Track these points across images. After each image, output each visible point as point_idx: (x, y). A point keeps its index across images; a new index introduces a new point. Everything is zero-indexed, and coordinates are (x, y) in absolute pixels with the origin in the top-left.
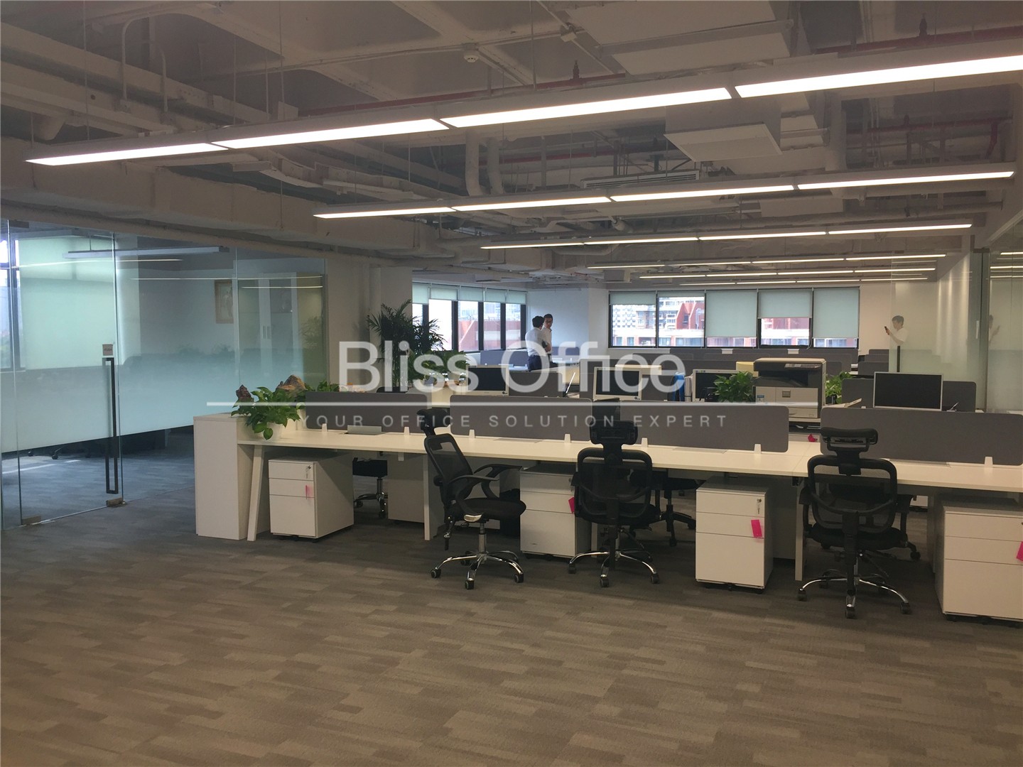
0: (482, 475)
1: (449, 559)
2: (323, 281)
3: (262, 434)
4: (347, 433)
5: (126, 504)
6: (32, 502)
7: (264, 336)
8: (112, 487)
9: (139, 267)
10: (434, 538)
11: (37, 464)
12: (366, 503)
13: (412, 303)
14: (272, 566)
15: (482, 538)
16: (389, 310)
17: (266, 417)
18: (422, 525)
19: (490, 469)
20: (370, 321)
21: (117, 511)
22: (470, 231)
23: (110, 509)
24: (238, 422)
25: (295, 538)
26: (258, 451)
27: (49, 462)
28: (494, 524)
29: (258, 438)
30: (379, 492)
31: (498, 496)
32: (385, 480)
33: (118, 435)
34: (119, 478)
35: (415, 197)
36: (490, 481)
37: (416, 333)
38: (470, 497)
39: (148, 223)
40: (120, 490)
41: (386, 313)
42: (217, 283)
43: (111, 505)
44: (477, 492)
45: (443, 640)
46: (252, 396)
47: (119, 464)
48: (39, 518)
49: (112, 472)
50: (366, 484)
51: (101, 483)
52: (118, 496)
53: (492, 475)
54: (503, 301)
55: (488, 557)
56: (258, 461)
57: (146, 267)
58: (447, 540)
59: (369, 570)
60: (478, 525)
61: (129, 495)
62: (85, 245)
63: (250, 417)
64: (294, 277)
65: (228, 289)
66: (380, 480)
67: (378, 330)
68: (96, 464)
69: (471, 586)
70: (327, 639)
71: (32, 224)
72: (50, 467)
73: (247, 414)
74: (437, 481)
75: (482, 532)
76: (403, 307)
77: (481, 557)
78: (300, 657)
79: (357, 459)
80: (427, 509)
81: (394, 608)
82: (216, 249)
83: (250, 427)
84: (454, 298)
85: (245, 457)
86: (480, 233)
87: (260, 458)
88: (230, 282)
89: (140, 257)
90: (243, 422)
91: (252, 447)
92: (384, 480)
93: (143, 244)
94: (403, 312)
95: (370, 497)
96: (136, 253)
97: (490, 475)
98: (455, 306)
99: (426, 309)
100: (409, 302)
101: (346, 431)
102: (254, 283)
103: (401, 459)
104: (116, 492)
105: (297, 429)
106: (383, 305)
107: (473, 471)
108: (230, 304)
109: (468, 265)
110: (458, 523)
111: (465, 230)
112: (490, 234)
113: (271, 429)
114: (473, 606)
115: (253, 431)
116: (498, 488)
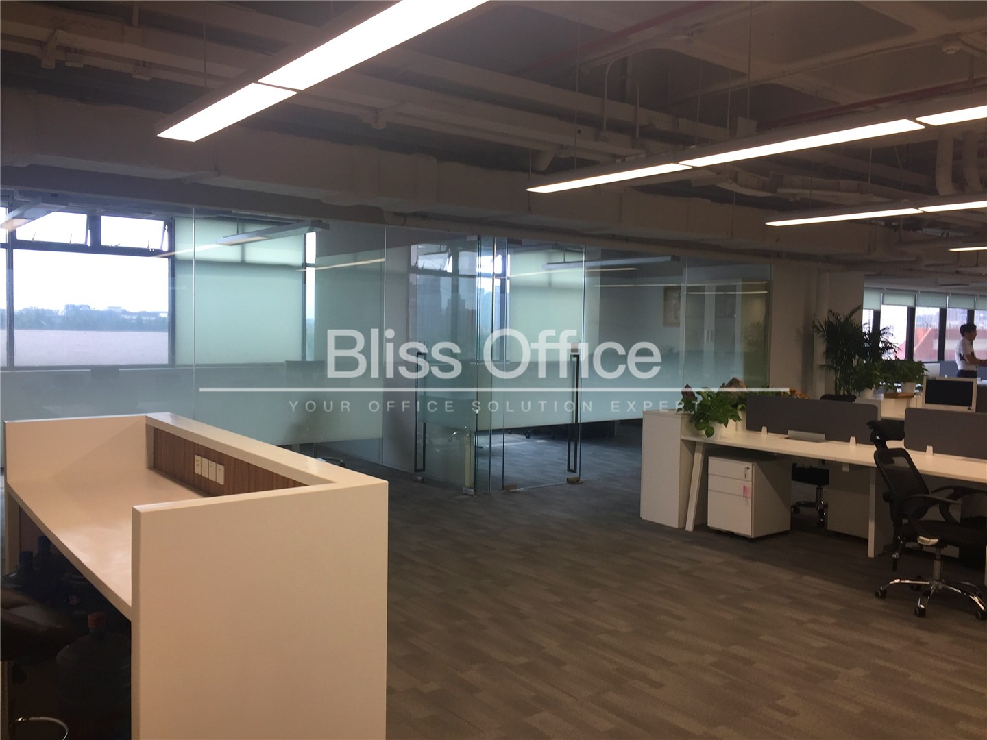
0: (941, 497)
1: (897, 581)
2: (768, 287)
3: (704, 432)
4: (787, 438)
5: (582, 483)
6: (511, 473)
7: (708, 340)
8: (572, 467)
9: (601, 276)
10: (878, 556)
11: (515, 441)
12: (803, 510)
13: (862, 309)
14: (710, 558)
15: (937, 565)
16: (837, 316)
17: (708, 416)
18: (866, 541)
19: (951, 491)
20: (814, 326)
21: (575, 488)
22: (936, 232)
23: (569, 485)
24: (682, 418)
25: (731, 535)
26: (699, 448)
27: (523, 440)
28: (952, 551)
29: (699, 435)
30: (818, 501)
31: (959, 521)
32: (825, 489)
33: (579, 422)
34: (578, 460)
35: (876, 199)
36: (950, 504)
37: (866, 341)
38: (925, 518)
39: (613, 237)
40: (578, 470)
41: (833, 319)
42: (666, 289)
43: (570, 482)
44: (934, 514)
45: (888, 664)
46: (696, 395)
47: (578, 447)
48: (516, 486)
49: (572, 454)
50: (805, 491)
51: (563, 462)
52: (576, 475)
53: (954, 497)
54: (971, 307)
55: (944, 585)
56: (699, 457)
57: (606, 276)
58: (895, 560)
59: (807, 578)
60: (933, 550)
61: (585, 475)
62: (559, 258)
63: (694, 415)
64: (739, 283)
65: (676, 295)
66: (819, 490)
67: (823, 336)
68: (559, 445)
69: (922, 613)
70: (762, 637)
71: (524, 242)
72: (524, 444)
73: (691, 412)
74: (887, 498)
75: (938, 557)
76: (852, 313)
77: (934, 585)
78: (736, 649)
79: (796, 465)
80: (872, 526)
81: (833, 620)
82: (669, 258)
83: (693, 424)
84: (911, 304)
85: (687, 452)
86: (948, 234)
87: (701, 455)
88: (679, 288)
89: (602, 267)
90: (686, 419)
91: (694, 443)
92: (823, 490)
93: (607, 255)
94: (852, 318)
95: (809, 505)
96: (599, 263)
97: (950, 497)
98: (911, 313)
99: (877, 315)
100: (860, 308)
101: (787, 436)
102: (702, 289)
103: (846, 469)
104: (575, 471)
105: (736, 430)
106: (830, 311)
107: (930, 491)
108: (677, 309)
109: (931, 269)
110: (910, 545)
111: (929, 231)
112: (959, 234)
113: (713, 428)
114: (924, 636)
115: (696, 429)
116: (960, 514)
